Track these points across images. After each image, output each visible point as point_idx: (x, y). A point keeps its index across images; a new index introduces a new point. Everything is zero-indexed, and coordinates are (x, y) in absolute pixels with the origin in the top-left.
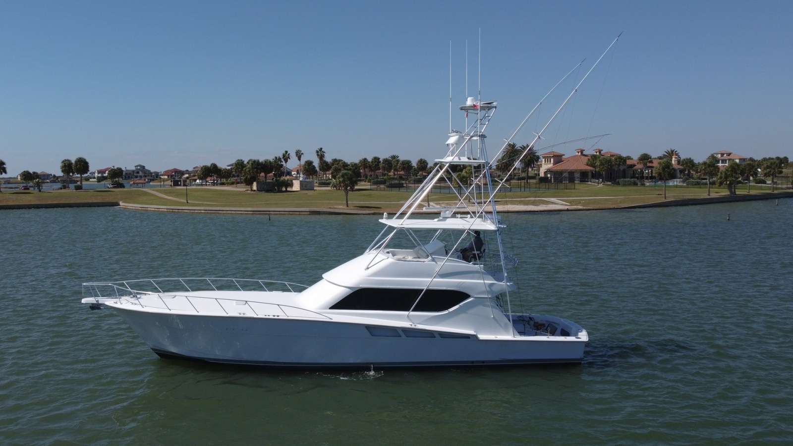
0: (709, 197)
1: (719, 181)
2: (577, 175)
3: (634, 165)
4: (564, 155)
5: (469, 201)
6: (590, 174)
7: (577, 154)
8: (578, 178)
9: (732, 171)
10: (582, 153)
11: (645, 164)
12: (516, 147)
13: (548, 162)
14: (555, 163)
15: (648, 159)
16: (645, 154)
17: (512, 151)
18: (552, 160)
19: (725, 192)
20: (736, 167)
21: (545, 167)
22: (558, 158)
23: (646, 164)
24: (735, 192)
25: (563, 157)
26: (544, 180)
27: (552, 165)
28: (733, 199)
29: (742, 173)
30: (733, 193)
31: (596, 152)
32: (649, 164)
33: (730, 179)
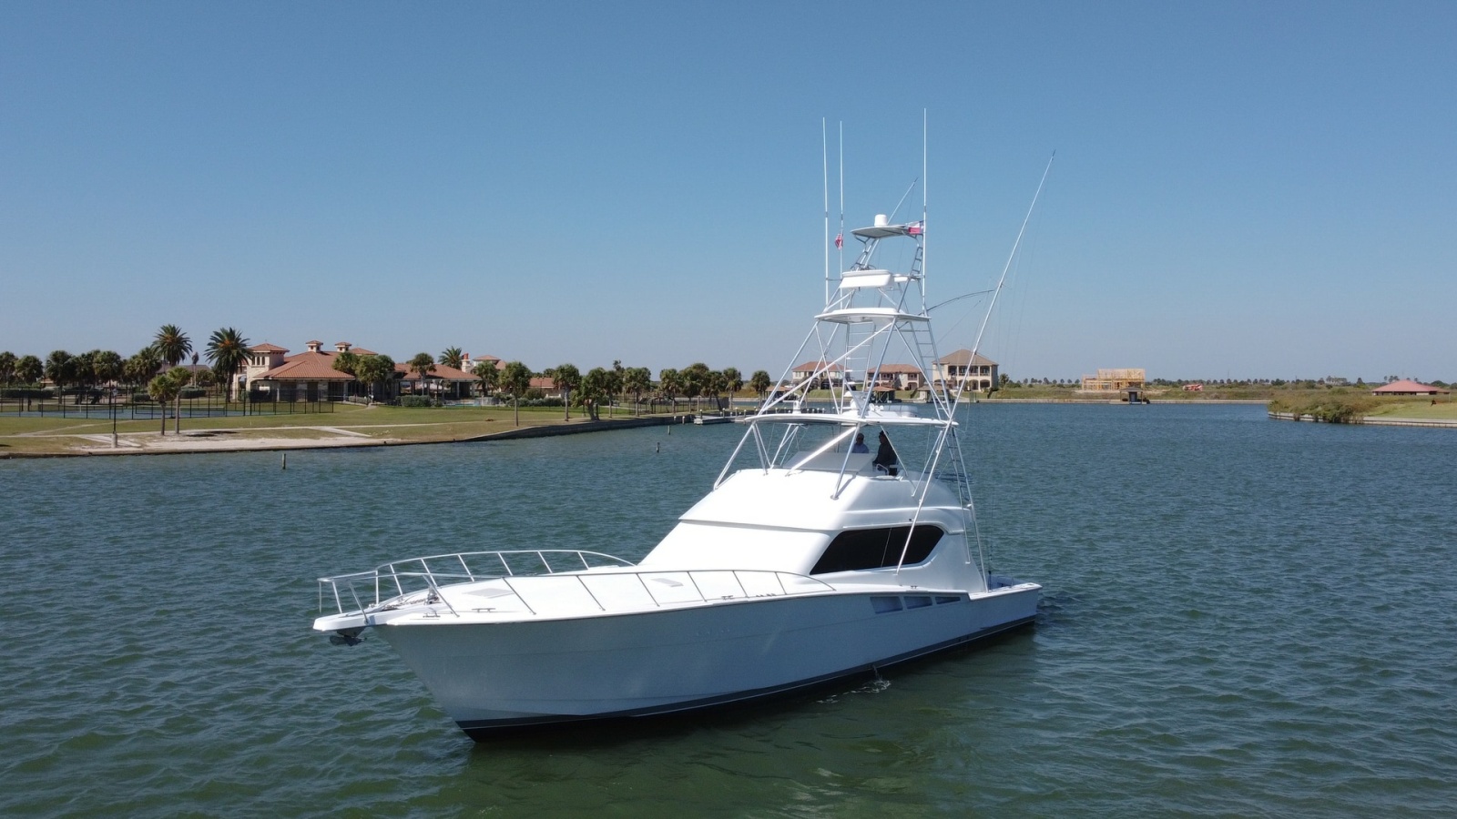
0: (567, 423)
1: (577, 398)
2: (323, 387)
3: (405, 374)
4: (288, 351)
5: (178, 432)
6: (346, 385)
7: (310, 350)
8: (325, 393)
9: (594, 382)
10: (318, 348)
11: (423, 372)
12: (179, 334)
13: (258, 363)
14: (273, 366)
15: (428, 363)
16: (423, 354)
17: (173, 340)
18: (267, 360)
19: (579, 418)
20: (600, 377)
21: (253, 372)
22: (278, 358)
23: (425, 371)
24: (598, 416)
25: (286, 355)
26: (256, 396)
27: (267, 369)
28: (597, 427)
29: (608, 387)
30: (595, 418)
31: (341, 349)
32: (429, 373)
33: (593, 395)
